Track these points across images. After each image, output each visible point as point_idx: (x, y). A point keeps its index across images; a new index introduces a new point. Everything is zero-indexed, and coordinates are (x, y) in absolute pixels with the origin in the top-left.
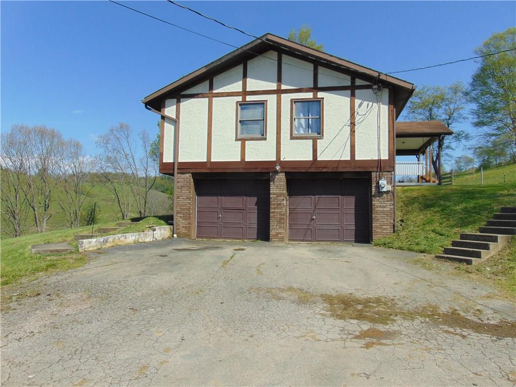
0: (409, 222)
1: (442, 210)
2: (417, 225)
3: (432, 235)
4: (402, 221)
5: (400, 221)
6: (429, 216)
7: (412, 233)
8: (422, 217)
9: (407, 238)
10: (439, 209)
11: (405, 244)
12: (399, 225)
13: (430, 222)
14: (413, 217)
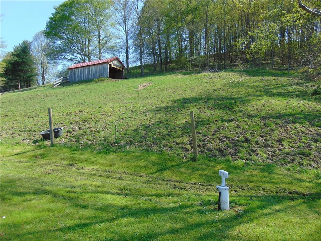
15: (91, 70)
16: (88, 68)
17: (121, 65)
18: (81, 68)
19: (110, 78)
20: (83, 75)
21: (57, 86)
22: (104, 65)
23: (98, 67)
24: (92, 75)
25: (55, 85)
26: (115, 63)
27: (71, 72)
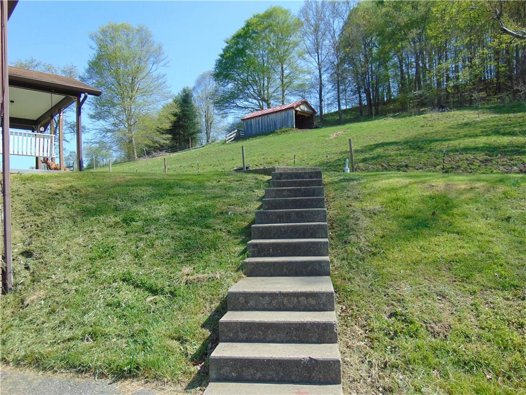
0: (48, 257)
1: (125, 221)
2: (72, 263)
3: (127, 295)
4: (27, 254)
5: (22, 254)
6: (98, 235)
7: (65, 291)
8: (80, 240)
9: (53, 312)
10: (118, 219)
11: (48, 335)
12: (20, 268)
13: (107, 252)
14: (59, 242)
16: (268, 117)
17: (310, 111)
19: (296, 128)
20: (262, 126)
23: (280, 114)
24: (273, 126)
25: (228, 140)
26: (303, 108)
27: (247, 123)
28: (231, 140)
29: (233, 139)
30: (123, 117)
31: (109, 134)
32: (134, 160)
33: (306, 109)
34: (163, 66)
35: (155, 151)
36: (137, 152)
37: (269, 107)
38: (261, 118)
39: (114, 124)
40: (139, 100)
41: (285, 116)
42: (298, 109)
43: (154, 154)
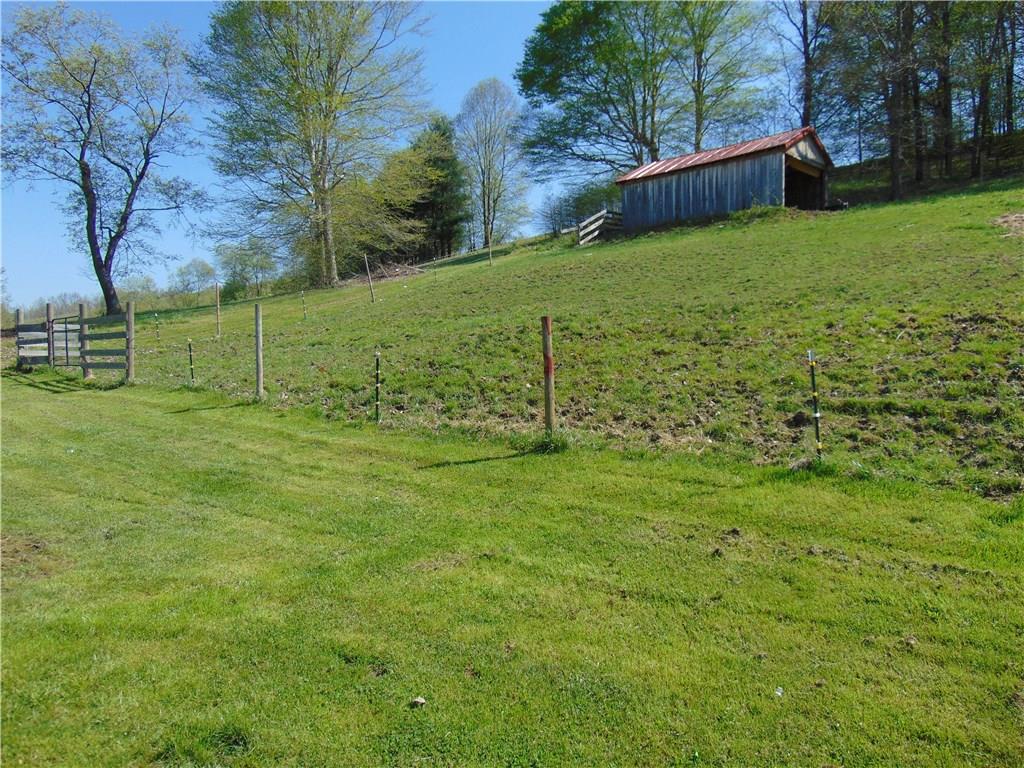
15: (710, 181)
16: (698, 174)
17: (820, 161)
18: (669, 178)
19: (786, 205)
20: (678, 201)
21: (590, 241)
22: (763, 158)
23: (738, 166)
24: (711, 201)
25: (583, 238)
26: (804, 149)
27: (632, 193)
28: (590, 237)
29: (596, 233)
30: (305, 169)
31: (266, 215)
32: (328, 284)
33: (811, 155)
34: (412, 30)
35: (383, 263)
36: (338, 263)
37: (655, 159)
38: (675, 178)
39: (282, 187)
40: (346, 122)
41: (753, 174)
42: (793, 152)
43: (382, 269)
